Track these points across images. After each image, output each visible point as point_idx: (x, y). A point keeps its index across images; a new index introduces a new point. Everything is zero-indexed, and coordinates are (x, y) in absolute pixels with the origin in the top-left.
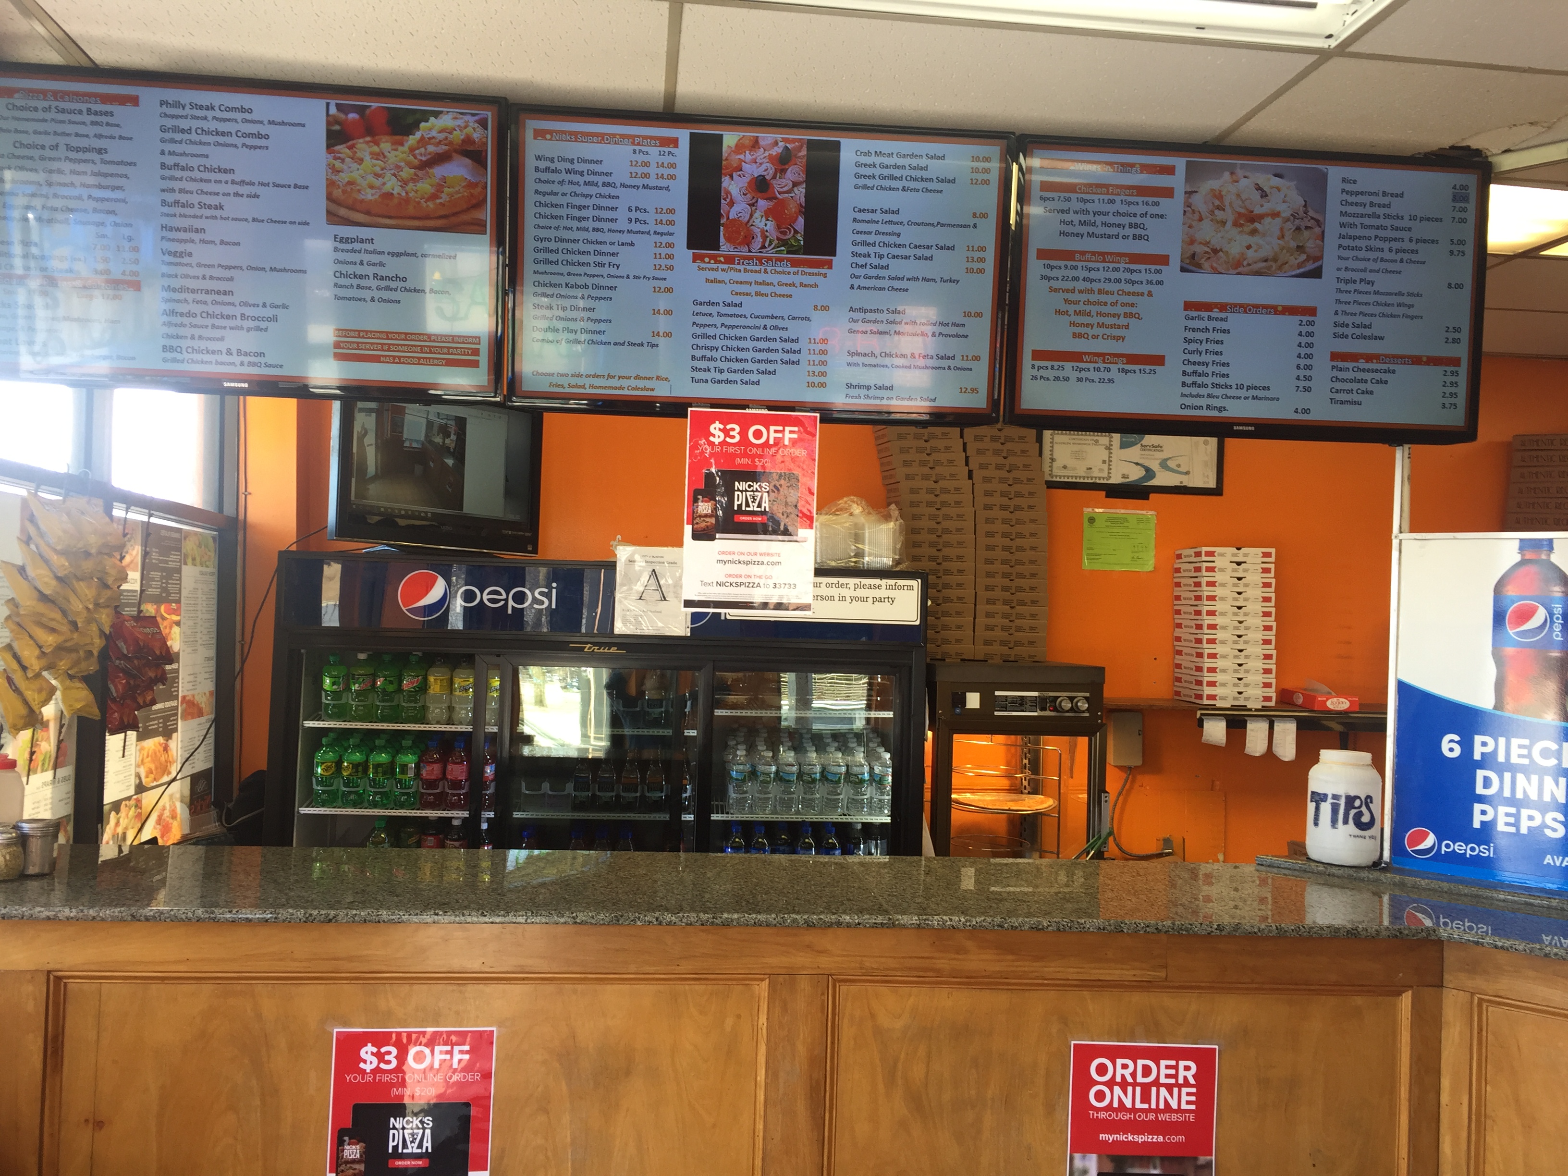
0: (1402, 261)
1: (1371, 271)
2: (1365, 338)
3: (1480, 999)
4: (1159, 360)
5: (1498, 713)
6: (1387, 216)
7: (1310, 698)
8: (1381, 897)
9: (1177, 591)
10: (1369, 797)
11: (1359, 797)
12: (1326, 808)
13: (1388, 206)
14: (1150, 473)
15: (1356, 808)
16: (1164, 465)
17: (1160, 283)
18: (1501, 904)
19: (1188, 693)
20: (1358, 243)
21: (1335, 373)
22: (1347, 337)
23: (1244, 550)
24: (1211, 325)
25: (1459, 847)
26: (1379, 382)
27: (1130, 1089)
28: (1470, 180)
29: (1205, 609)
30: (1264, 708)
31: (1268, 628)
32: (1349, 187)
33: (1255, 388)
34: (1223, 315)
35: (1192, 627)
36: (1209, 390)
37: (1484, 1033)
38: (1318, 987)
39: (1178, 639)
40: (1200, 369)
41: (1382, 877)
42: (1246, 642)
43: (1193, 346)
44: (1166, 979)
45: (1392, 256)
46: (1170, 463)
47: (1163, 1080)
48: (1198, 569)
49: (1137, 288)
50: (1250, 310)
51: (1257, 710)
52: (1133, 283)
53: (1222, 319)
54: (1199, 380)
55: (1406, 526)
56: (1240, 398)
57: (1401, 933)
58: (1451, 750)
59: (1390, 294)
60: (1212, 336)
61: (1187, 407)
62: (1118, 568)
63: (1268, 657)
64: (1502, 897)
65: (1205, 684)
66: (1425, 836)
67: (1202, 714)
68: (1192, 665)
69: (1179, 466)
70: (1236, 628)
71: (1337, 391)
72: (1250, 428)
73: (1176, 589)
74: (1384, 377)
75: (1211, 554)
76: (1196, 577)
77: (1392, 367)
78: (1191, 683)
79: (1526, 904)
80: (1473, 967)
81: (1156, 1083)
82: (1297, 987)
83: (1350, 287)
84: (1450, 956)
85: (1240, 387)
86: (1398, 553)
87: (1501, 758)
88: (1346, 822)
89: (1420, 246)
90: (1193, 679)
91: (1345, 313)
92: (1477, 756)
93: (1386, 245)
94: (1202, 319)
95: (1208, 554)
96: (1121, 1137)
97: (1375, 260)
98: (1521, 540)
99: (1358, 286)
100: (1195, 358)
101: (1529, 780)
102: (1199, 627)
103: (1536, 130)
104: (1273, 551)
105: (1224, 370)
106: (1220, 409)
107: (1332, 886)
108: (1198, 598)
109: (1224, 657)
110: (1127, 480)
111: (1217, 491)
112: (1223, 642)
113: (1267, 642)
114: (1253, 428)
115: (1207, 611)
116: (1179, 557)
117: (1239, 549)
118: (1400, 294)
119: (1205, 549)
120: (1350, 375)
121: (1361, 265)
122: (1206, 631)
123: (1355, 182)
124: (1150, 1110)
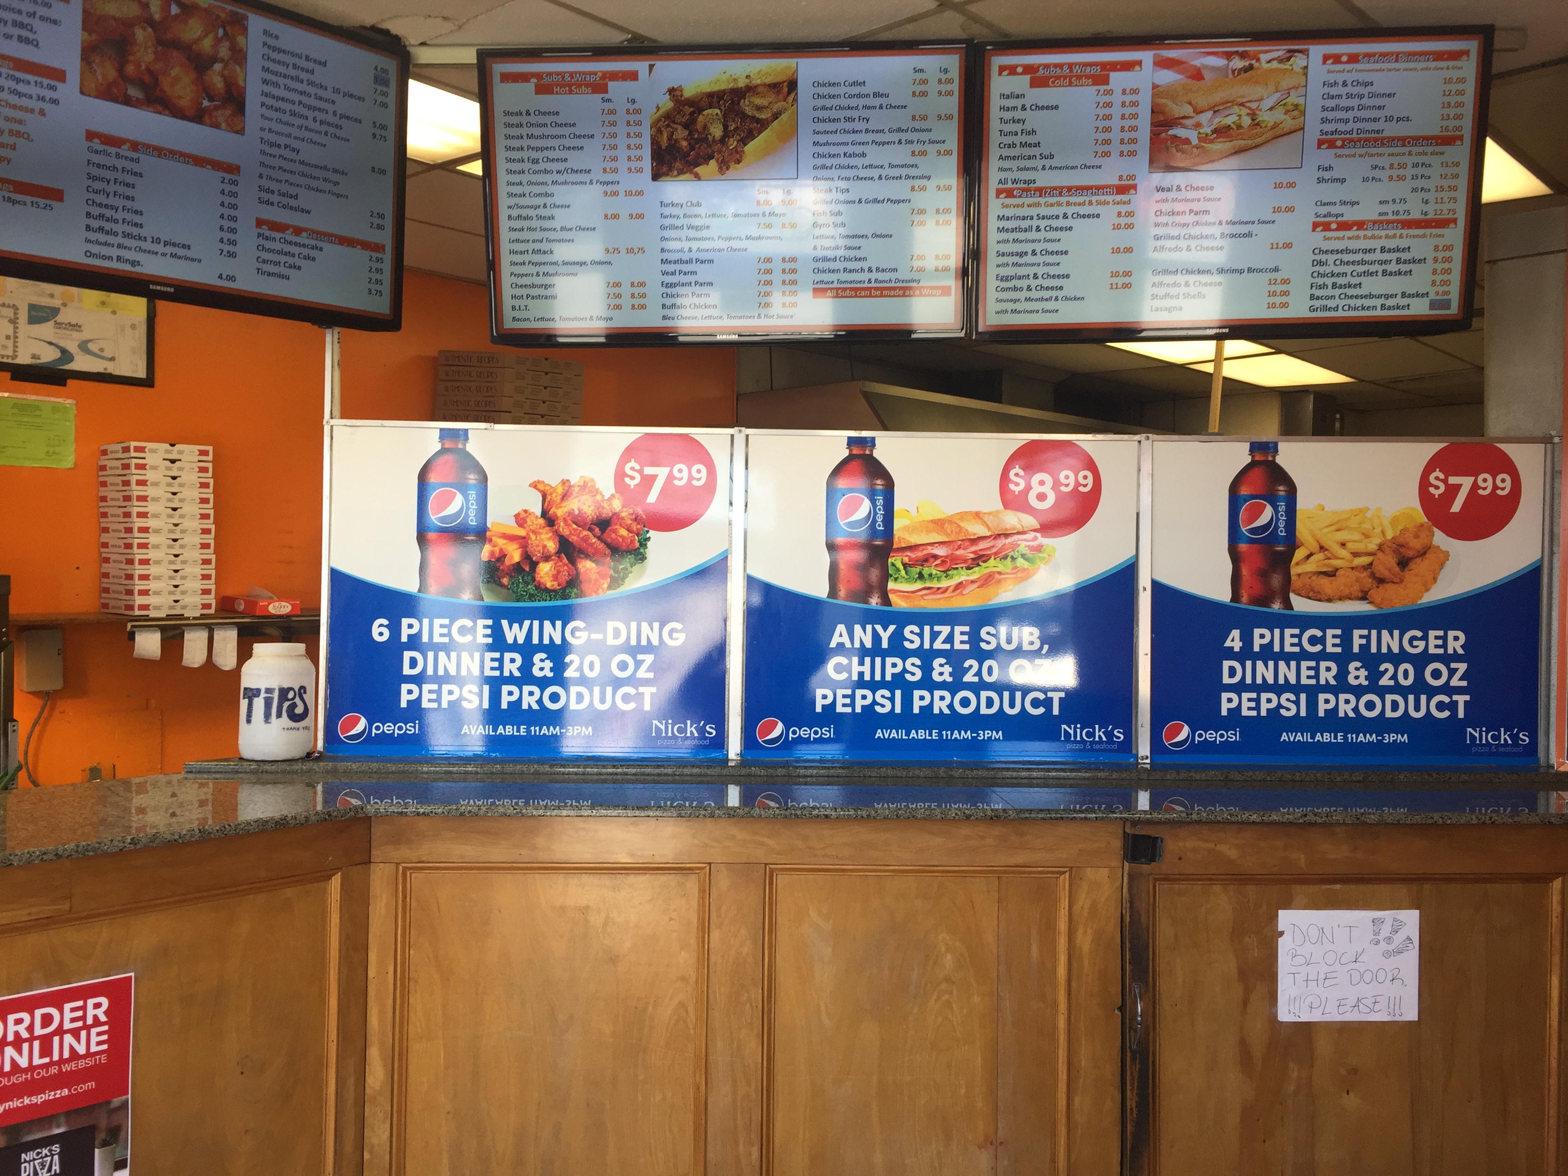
0: (326, 134)
1: (295, 138)
2: (291, 208)
3: (405, 869)
4: (57, 195)
5: (421, 595)
6: (311, 83)
7: (251, 603)
8: (314, 787)
9: (103, 492)
10: (303, 688)
11: (291, 689)
12: (259, 704)
13: (312, 72)
14: (66, 356)
15: (289, 700)
16: (84, 346)
17: (55, 102)
18: (426, 776)
19: (117, 605)
20: (280, 104)
21: (261, 241)
22: (272, 204)
23: (178, 447)
24: (120, 163)
25: (388, 728)
26: (307, 258)
27: (26, 1046)
28: (390, 65)
29: (135, 510)
30: (203, 616)
31: (206, 531)
32: (271, 42)
33: (174, 245)
34: (135, 155)
35: (120, 531)
36: (120, 240)
37: (408, 899)
38: (246, 887)
39: (105, 545)
40: (108, 213)
41: (315, 766)
42: (182, 547)
43: (97, 185)
44: (70, 910)
45: (316, 126)
46: (91, 346)
47: (67, 1025)
48: (126, 467)
49: (24, 102)
50: (165, 155)
51: (195, 618)
52: (20, 95)
53: (132, 160)
54: (108, 226)
55: (337, 412)
56: (156, 253)
57: (330, 816)
58: (381, 634)
59: (316, 167)
60: (121, 176)
61: (94, 255)
62: (28, 464)
63: (206, 562)
64: (425, 769)
65: (136, 593)
66: (357, 721)
67: (133, 626)
68: (122, 573)
69: (102, 350)
70: (171, 531)
71: (264, 261)
72: (169, 289)
73: (101, 489)
74: (313, 253)
75: (141, 450)
76: (125, 475)
77: (320, 244)
78: (121, 593)
79: (447, 772)
80: (397, 839)
81: (60, 1031)
82: (224, 891)
83: (274, 151)
84: (377, 830)
85: (158, 241)
86: (329, 439)
87: (425, 639)
88: (279, 715)
89: (343, 122)
90: (122, 589)
91: (270, 178)
92: (404, 639)
93: (310, 114)
94: (109, 155)
95: (137, 449)
96: (16, 1104)
97: (300, 127)
98: (441, 430)
99: (282, 151)
100: (100, 199)
101: (449, 657)
102: (129, 530)
103: (449, 26)
104: (210, 448)
105: (137, 219)
106: (134, 263)
107: (264, 783)
108: (127, 498)
109: (158, 562)
110: (38, 361)
111: (148, 382)
112: (156, 547)
113: (205, 546)
114: (172, 290)
115: (138, 513)
116: (104, 452)
117: (173, 445)
118: (325, 168)
119: (133, 444)
120: (277, 246)
121: (287, 130)
122: (136, 534)
123: (277, 37)
124: (52, 1063)
